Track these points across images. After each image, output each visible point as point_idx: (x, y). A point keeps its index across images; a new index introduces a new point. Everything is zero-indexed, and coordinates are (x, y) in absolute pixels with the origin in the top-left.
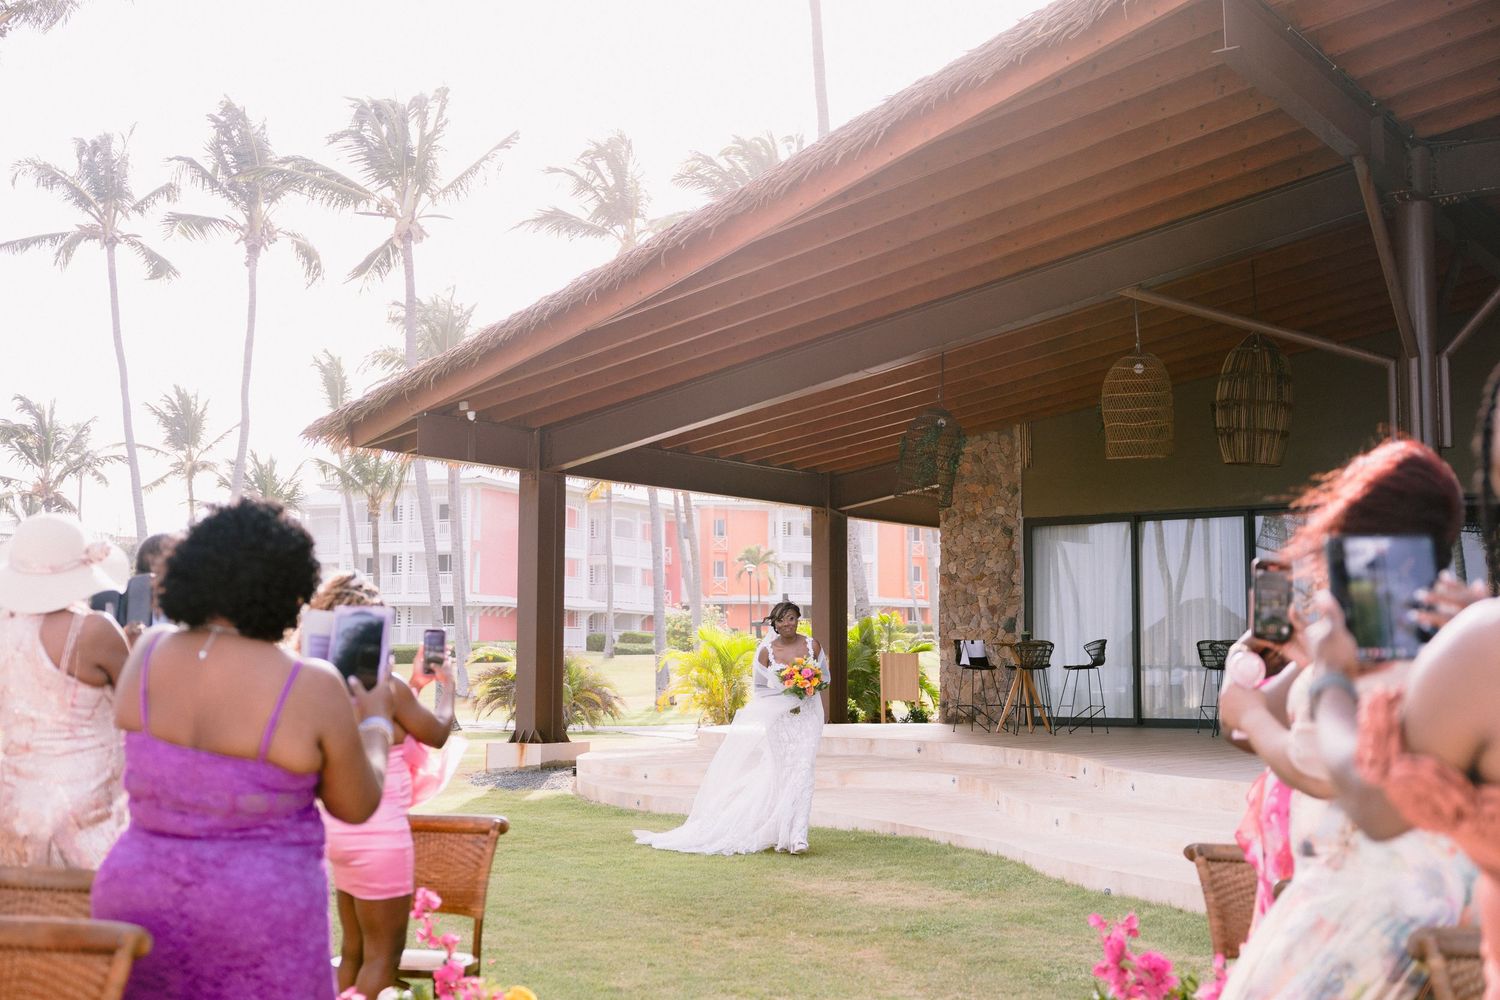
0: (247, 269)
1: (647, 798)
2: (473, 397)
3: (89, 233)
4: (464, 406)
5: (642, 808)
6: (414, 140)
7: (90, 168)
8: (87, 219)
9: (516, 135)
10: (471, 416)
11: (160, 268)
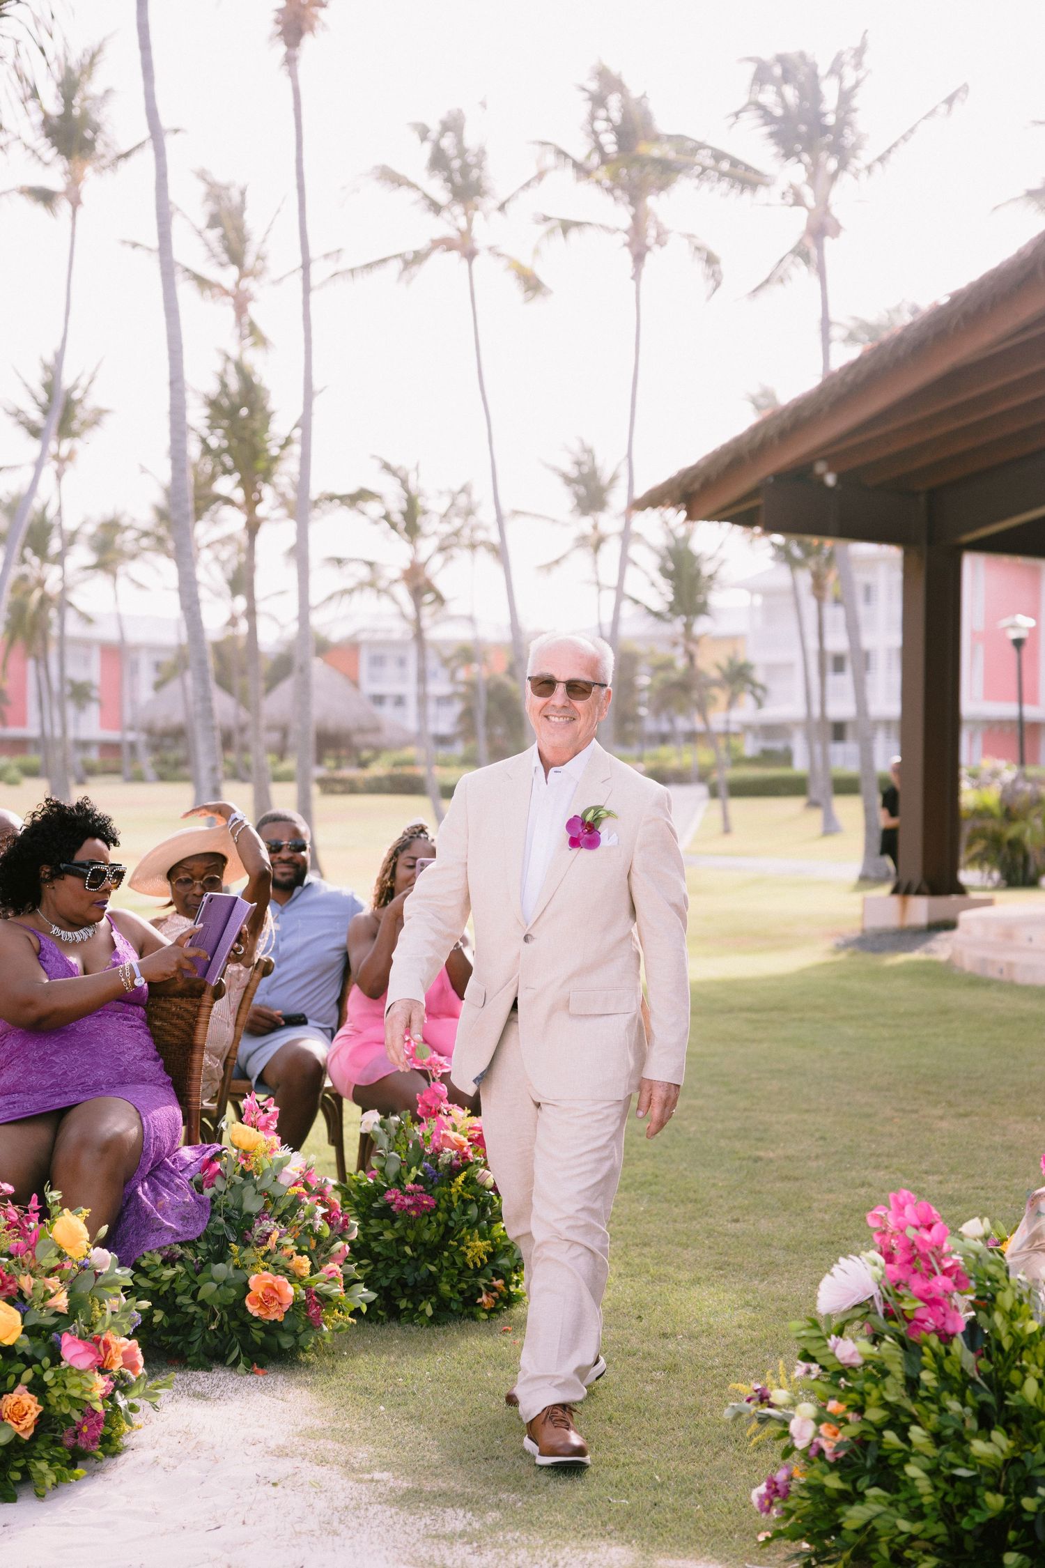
0: (633, 283)
1: (1011, 965)
2: (831, 453)
3: (446, 244)
4: (820, 467)
5: (1005, 977)
6: (830, 102)
7: (439, 161)
8: (443, 227)
9: (965, 88)
10: (830, 480)
11: (532, 285)
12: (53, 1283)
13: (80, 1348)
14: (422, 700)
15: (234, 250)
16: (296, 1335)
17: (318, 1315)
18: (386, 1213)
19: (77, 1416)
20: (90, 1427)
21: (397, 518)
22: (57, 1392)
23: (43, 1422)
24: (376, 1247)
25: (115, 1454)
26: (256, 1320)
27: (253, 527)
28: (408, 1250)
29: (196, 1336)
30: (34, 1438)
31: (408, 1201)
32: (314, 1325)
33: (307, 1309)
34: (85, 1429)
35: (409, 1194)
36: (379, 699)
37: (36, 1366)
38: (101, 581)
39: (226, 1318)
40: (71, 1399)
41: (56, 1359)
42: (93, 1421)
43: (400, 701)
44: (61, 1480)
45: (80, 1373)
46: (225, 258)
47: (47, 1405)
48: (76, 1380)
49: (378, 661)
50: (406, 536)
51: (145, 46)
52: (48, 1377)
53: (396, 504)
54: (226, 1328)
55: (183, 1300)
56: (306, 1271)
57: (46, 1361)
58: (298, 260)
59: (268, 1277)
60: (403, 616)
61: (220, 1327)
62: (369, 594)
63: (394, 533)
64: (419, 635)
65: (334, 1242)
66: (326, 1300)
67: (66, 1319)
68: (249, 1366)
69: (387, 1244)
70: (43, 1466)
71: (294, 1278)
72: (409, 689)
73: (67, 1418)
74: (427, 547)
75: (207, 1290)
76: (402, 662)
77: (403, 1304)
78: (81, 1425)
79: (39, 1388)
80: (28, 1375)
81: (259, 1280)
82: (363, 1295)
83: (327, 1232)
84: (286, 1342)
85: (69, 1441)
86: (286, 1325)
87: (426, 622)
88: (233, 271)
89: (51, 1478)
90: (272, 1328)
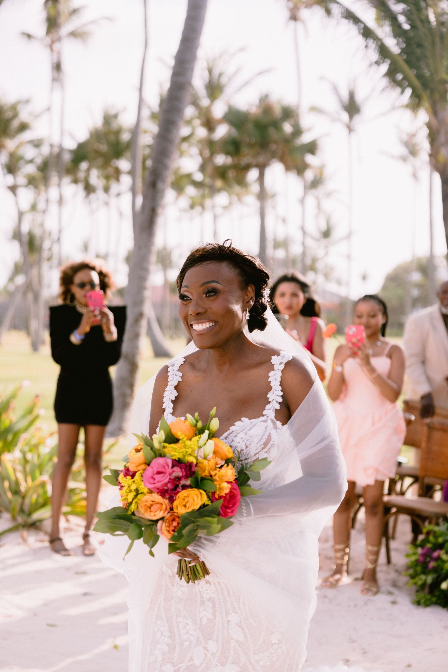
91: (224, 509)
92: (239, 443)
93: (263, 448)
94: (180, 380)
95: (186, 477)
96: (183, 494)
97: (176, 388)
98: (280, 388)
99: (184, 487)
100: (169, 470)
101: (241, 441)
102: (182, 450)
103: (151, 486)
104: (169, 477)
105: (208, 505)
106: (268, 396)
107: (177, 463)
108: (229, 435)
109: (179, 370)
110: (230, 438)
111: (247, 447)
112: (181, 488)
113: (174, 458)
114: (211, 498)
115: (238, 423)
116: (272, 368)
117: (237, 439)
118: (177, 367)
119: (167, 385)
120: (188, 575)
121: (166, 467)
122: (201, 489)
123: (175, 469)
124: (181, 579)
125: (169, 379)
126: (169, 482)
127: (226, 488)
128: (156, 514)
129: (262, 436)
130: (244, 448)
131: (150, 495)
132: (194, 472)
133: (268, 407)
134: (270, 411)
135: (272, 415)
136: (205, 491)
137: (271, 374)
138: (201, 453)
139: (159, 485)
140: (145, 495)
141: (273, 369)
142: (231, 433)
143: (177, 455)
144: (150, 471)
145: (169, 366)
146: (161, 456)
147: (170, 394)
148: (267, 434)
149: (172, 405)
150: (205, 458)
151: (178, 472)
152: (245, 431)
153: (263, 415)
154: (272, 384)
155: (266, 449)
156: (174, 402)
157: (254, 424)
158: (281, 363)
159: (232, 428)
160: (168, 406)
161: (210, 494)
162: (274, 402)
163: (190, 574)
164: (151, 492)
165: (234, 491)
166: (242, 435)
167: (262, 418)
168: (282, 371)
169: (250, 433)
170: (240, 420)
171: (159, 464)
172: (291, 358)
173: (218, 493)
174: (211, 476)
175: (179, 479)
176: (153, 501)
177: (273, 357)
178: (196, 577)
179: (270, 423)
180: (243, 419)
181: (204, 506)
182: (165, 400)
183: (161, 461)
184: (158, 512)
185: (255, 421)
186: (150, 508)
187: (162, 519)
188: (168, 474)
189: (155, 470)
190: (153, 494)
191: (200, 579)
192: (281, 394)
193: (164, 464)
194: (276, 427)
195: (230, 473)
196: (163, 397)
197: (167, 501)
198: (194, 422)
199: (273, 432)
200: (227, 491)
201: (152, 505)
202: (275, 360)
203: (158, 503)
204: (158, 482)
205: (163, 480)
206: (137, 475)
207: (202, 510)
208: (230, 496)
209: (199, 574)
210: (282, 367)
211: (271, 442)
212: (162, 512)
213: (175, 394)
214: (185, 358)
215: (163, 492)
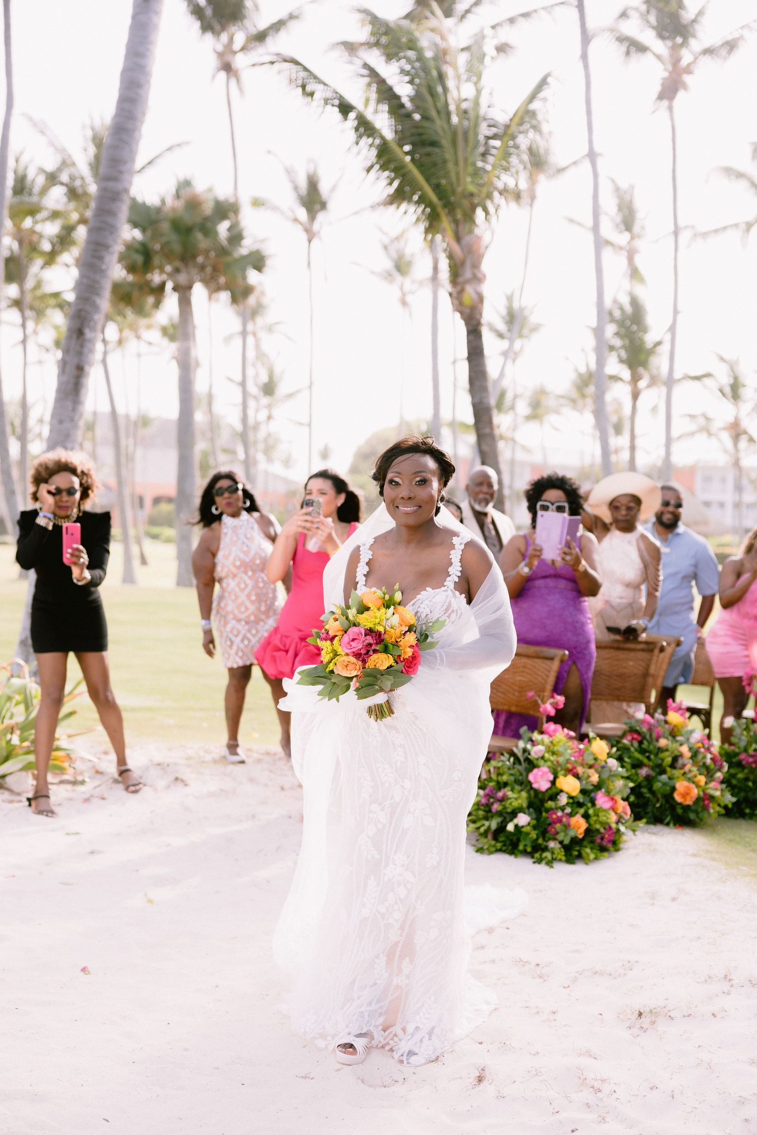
12: (592, 771)
13: (606, 799)
14: (737, 505)
15: (628, 222)
16: (697, 812)
17: (708, 804)
18: (740, 765)
19: (602, 830)
20: (609, 835)
21: (728, 390)
22: (594, 818)
23: (588, 831)
24: (734, 782)
25: (617, 850)
26: (680, 804)
27: (635, 396)
28: (750, 784)
29: (649, 809)
30: (583, 838)
31: (751, 760)
32: (706, 808)
33: (704, 801)
34: (607, 836)
35: (752, 756)
36: (707, 504)
37: (585, 807)
38: (533, 426)
39: (664, 802)
40: (600, 823)
41: (594, 804)
42: (610, 832)
43: (722, 505)
44: (596, 859)
45: (605, 811)
46: (623, 227)
47: (590, 824)
48: (604, 813)
49: (708, 479)
50: (732, 401)
51: (589, 112)
52: (591, 812)
53: (725, 380)
54: (663, 807)
55: (644, 790)
56: (702, 783)
57: (589, 805)
58: (672, 228)
59: (686, 783)
60: (726, 451)
61: (661, 806)
62: (704, 436)
63: (725, 400)
64: (737, 463)
65: (716, 772)
66: (712, 798)
67: (598, 787)
68: (675, 825)
69: (739, 780)
70: (588, 850)
71: (698, 786)
72: (729, 497)
73: (598, 830)
74: (745, 408)
75: (657, 786)
76: (723, 480)
77: (747, 811)
78: (604, 834)
79: (586, 816)
80: (582, 811)
81: (681, 785)
82: (729, 799)
83: (712, 766)
84: (692, 816)
85: (599, 841)
86: (693, 808)
87: (742, 455)
88: (627, 236)
89: (592, 856)
90: (687, 808)
91: (407, 669)
92: (424, 608)
93: (445, 613)
94: (371, 557)
95: (377, 644)
96: (374, 657)
97: (368, 564)
98: (460, 564)
99: (375, 651)
100: (363, 638)
101: (426, 607)
102: (372, 620)
103: (348, 651)
104: (362, 644)
105: (393, 666)
106: (449, 570)
107: (370, 632)
108: (416, 602)
109: (369, 549)
110: (418, 603)
111: (431, 612)
112: (372, 652)
113: (366, 627)
114: (396, 660)
115: (423, 593)
116: (452, 547)
117: (423, 606)
118: (368, 546)
119: (360, 562)
120: (376, 715)
121: (360, 636)
122: (389, 653)
123: (368, 637)
124: (370, 718)
125: (361, 557)
126: (362, 648)
127: (409, 652)
128: (352, 672)
129: (444, 603)
130: (429, 613)
131: (347, 656)
132: (383, 640)
133: (448, 579)
134: (450, 582)
135: (452, 586)
136: (391, 655)
137: (452, 552)
138: (389, 623)
139: (354, 650)
140: (343, 656)
141: (454, 548)
142: (418, 600)
143: (369, 625)
144: (346, 638)
145: (361, 545)
146: (355, 625)
147: (362, 569)
148: (448, 601)
149: (364, 578)
150: (392, 628)
151: (369, 640)
152: (429, 599)
153: (444, 586)
154: (452, 561)
155: (447, 614)
156: (366, 576)
157: (437, 593)
158: (461, 544)
159: (418, 597)
160: (360, 579)
161: (396, 657)
162: (454, 575)
163: (378, 714)
164: (347, 655)
165: (415, 653)
166: (427, 602)
167: (443, 588)
168: (462, 550)
169: (434, 600)
170: (425, 590)
171: (354, 632)
172: (469, 540)
173: (403, 656)
174: (397, 642)
175: (370, 645)
176: (349, 662)
177: (453, 538)
178: (383, 716)
179: (450, 593)
180: (428, 589)
181: (391, 666)
182: (358, 574)
183: (355, 629)
184: (353, 671)
185: (437, 590)
186: (346, 666)
187: (356, 676)
188: (361, 642)
189: (351, 637)
190: (349, 657)
191: (386, 718)
192: (461, 569)
193: (358, 632)
194: (455, 596)
195: (411, 638)
196: (356, 572)
197: (360, 663)
198: (383, 595)
199: (453, 600)
200: (410, 654)
201: (347, 665)
202: (455, 540)
203: (353, 663)
204: (354, 647)
205: (358, 646)
206: (337, 639)
207: (389, 669)
208: (412, 658)
209: (386, 714)
210: (462, 547)
211: (451, 609)
212: (356, 671)
213: (367, 569)
214: (375, 538)
215: (357, 655)
